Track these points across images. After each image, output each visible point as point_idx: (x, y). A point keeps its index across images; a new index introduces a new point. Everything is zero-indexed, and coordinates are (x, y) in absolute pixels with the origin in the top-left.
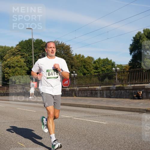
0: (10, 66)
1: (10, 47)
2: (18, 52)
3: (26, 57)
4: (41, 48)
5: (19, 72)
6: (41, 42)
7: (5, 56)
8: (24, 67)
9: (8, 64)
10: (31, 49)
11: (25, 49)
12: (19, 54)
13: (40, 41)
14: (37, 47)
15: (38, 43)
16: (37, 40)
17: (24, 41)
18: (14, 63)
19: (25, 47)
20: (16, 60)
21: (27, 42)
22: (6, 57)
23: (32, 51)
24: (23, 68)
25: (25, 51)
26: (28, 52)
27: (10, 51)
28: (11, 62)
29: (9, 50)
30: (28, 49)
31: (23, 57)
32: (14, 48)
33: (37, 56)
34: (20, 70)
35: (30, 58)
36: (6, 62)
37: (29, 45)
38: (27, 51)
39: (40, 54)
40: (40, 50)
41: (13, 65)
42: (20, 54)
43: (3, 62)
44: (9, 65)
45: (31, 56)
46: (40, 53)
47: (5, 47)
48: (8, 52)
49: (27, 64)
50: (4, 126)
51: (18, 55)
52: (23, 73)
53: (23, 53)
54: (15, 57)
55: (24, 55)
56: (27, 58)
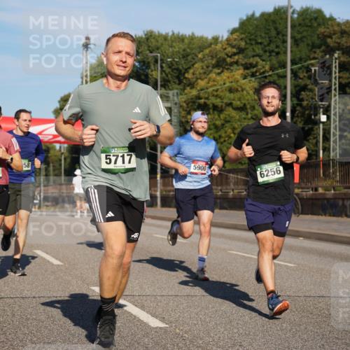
0: (205, 103)
1: (207, 39)
2: (236, 57)
3: (264, 73)
4: (318, 42)
5: (236, 126)
6: (320, 20)
7: (191, 71)
8: (253, 108)
9: (200, 98)
10: (280, 44)
11: (261, 43)
12: (237, 63)
13: (315, 15)
14: (301, 39)
15: (307, 21)
16: (305, 13)
17: (258, 15)
18: (221, 94)
19: (262, 38)
20: (228, 84)
21: (266, 20)
22: (193, 74)
23: (285, 53)
24: (249, 111)
25: (261, 52)
26: (270, 56)
27: (207, 51)
28: (210, 90)
29: (206, 48)
30: (269, 45)
31: (253, 75)
32: (221, 41)
33: (300, 68)
34: (239, 120)
35: (276, 78)
36: (194, 92)
37: (276, 29)
38: (265, 51)
39: (313, 61)
40: (313, 47)
41: (218, 102)
42: (243, 63)
43: (184, 89)
44: (202, 101)
45: (280, 71)
46: (314, 58)
47: (192, 38)
48: (200, 56)
51: (235, 66)
54: (226, 74)
55: (256, 66)
56: (266, 77)
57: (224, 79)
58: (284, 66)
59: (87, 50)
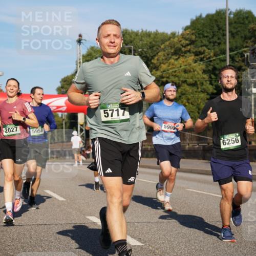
1: (167, 34)
2: (189, 47)
3: (209, 58)
4: (248, 35)
5: (190, 97)
6: (250, 19)
7: (156, 58)
8: (202, 84)
9: (163, 78)
10: (221, 37)
11: (207, 37)
12: (189, 51)
13: (247, 15)
14: (236, 33)
15: (241, 20)
16: (239, 14)
17: (204, 16)
18: (178, 74)
19: (207, 32)
20: (183, 67)
21: (211, 20)
22: (158, 60)
23: (225, 43)
24: (199, 86)
25: (207, 43)
26: (214, 45)
27: (167, 43)
28: (171, 71)
29: (167, 41)
30: (213, 37)
31: (202, 60)
32: (178, 36)
33: (236, 54)
34: (192, 93)
35: (218, 62)
36: (159, 73)
38: (210, 42)
39: (245, 49)
40: (246, 38)
42: (194, 51)
45: (222, 56)
46: (246, 47)
47: (156, 34)
48: (162, 47)
49: (210, 77)
50: (159, 230)
51: (188, 54)
52: (200, 101)
53: (201, 49)
54: (181, 60)
55: (203, 53)
56: (211, 61)
57: (180, 63)
58: (224, 53)
59: (80, 44)
